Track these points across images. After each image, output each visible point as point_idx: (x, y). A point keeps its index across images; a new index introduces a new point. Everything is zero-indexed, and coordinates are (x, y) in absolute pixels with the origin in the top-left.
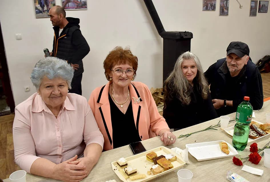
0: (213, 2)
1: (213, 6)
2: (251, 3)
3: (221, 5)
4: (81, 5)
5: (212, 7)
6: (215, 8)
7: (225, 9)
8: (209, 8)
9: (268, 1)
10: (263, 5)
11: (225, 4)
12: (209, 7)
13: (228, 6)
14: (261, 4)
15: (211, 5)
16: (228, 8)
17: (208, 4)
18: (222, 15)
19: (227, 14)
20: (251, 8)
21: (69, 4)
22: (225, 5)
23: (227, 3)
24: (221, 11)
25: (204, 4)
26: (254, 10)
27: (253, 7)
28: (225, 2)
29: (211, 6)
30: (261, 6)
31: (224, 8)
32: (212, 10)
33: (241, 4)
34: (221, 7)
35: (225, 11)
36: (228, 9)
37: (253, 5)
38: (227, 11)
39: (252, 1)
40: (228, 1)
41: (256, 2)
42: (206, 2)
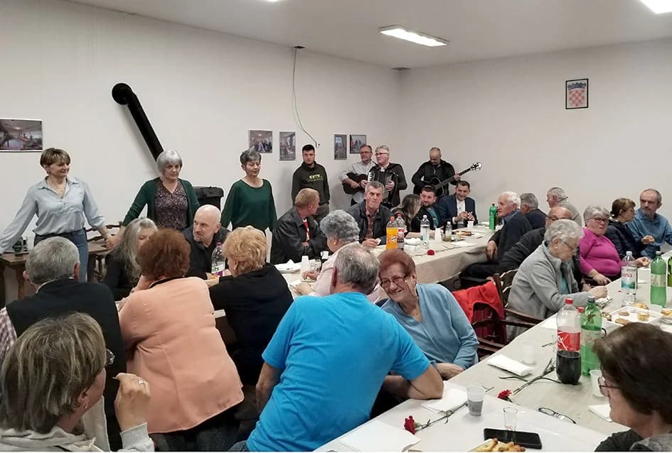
0: (267, 139)
1: (267, 145)
2: (335, 140)
3: (281, 144)
4: (31, 144)
5: (266, 147)
6: (271, 148)
7: (290, 149)
8: (260, 149)
9: (365, 136)
10: (356, 142)
11: (288, 141)
12: (260, 146)
13: (293, 145)
14: (354, 141)
15: (264, 145)
16: (294, 147)
18: (284, 158)
19: (293, 157)
20: (336, 146)
21: (10, 141)
22: (289, 144)
23: (291, 141)
24: (283, 152)
25: (250, 144)
26: (342, 149)
27: (339, 145)
28: (289, 138)
29: (264, 147)
30: (354, 143)
31: (287, 149)
32: (266, 151)
33: (316, 140)
34: (281, 146)
35: (290, 152)
36: (294, 150)
37: (339, 141)
38: (292, 153)
39: (336, 136)
40: (294, 137)
41: (344, 137)
42: (254, 140)
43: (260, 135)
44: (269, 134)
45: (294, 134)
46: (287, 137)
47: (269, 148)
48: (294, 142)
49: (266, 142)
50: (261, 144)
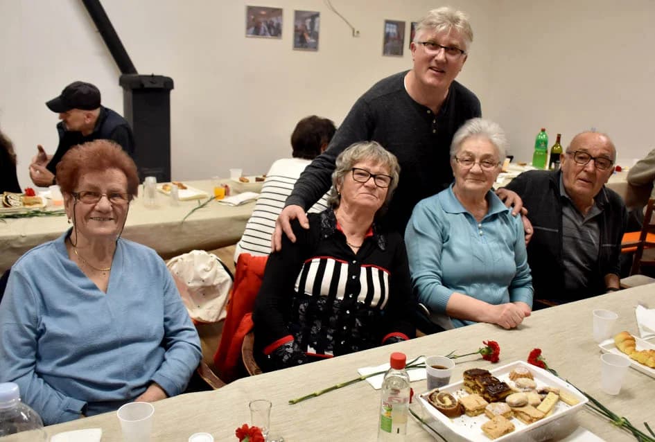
1: (273, 27)
2: (385, 27)
3: (296, 27)
5: (272, 31)
6: (280, 32)
7: (310, 35)
8: (262, 31)
12: (262, 29)
13: (316, 29)
15: (270, 26)
16: (318, 33)
17: (261, 23)
18: (299, 47)
19: (315, 47)
20: (387, 37)
22: (308, 28)
23: (312, 24)
24: (298, 39)
26: (396, 42)
27: (392, 36)
28: (309, 20)
29: (269, 28)
31: (305, 34)
32: (272, 35)
33: (354, 26)
34: (296, 30)
35: (310, 40)
36: (316, 37)
37: (393, 30)
38: (313, 41)
39: (388, 22)
40: (317, 19)
41: (400, 25)
42: (254, 20)
43: (263, 13)
44: (278, 12)
45: (317, 15)
46: (306, 18)
47: (276, 31)
48: (316, 25)
49: (273, 23)
50: (263, 26)
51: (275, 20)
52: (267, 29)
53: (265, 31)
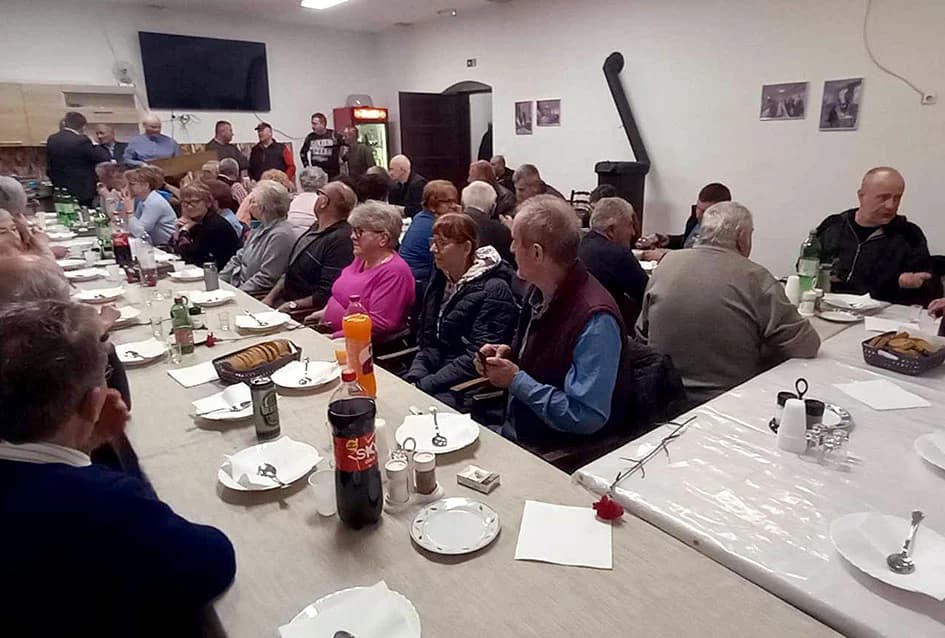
1: (793, 106)
6: (803, 111)
8: (779, 112)
11: (842, 97)
12: (780, 109)
13: (854, 101)
15: (788, 106)
16: (857, 106)
17: (778, 103)
19: (851, 125)
22: (843, 101)
23: (849, 97)
24: (827, 117)
28: (846, 91)
31: (837, 110)
32: (790, 116)
34: (825, 107)
35: (843, 116)
36: (854, 112)
38: (849, 117)
40: (857, 89)
42: (770, 100)
43: (782, 91)
44: (802, 87)
45: (858, 82)
46: (842, 89)
47: (797, 110)
48: (856, 95)
49: (793, 101)
50: (781, 106)
51: (796, 98)
52: (784, 108)
53: (782, 111)
